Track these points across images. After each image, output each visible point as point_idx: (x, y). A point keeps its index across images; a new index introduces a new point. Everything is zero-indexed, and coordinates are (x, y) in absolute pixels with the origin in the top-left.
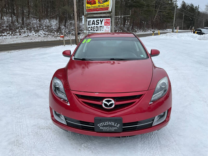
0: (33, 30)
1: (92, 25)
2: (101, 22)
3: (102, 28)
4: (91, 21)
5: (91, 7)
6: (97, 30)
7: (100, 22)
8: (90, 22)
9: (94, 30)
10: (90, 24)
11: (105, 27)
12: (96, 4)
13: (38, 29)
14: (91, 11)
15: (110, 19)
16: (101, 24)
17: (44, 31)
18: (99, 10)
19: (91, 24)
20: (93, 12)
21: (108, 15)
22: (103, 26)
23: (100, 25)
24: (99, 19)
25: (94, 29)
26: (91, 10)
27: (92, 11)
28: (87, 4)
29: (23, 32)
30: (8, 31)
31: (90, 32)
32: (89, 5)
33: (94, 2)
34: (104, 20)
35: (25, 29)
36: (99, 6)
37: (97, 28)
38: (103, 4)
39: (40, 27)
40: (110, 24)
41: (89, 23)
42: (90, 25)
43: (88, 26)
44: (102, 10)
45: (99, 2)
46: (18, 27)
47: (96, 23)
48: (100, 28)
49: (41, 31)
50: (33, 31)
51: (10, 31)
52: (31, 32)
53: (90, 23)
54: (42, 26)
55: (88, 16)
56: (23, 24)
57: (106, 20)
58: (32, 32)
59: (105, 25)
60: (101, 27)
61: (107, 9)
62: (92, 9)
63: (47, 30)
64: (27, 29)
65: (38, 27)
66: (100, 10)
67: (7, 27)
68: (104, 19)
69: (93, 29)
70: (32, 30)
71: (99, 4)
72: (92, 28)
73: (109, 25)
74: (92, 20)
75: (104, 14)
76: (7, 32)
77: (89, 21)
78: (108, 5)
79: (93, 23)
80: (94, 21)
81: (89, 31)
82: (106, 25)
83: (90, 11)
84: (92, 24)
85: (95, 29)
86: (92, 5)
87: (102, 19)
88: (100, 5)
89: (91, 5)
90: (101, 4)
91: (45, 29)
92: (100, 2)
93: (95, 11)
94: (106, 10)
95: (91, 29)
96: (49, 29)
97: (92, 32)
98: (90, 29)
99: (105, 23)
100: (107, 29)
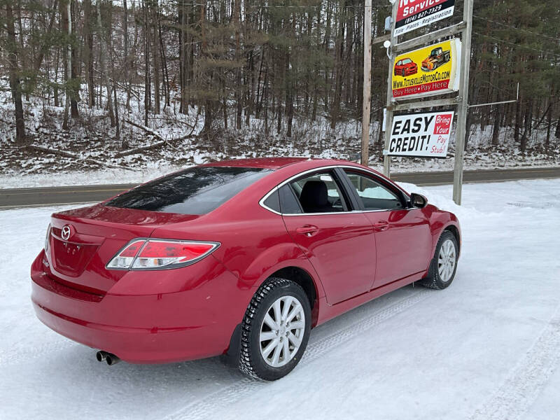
0: (308, 149)
1: (402, 133)
2: (427, 124)
3: (426, 140)
4: (400, 122)
5: (403, 84)
6: (411, 147)
7: (423, 123)
8: (398, 125)
9: (405, 147)
10: (397, 131)
11: (434, 138)
12: (416, 72)
13: (321, 147)
14: (404, 94)
15: (452, 113)
16: (426, 130)
17: (335, 150)
18: (424, 91)
19: (400, 130)
20: (410, 96)
21: (448, 104)
22: (429, 136)
23: (421, 133)
24: (423, 116)
25: (405, 144)
26: (403, 92)
27: (406, 94)
28: (395, 75)
29: (283, 152)
30: (252, 150)
31: (394, 153)
32: (400, 79)
33: (411, 68)
34: (434, 118)
35: (291, 146)
36: (424, 78)
37: (413, 141)
38: (434, 72)
39: (328, 141)
40: (448, 131)
41: (396, 128)
42: (398, 133)
43: (393, 137)
44: (431, 90)
45: (424, 66)
46: (276, 142)
47: (412, 127)
48: (421, 140)
49: (328, 150)
50: (307, 152)
51: (254, 150)
52: (302, 153)
53: (399, 128)
54: (335, 138)
55: (397, 109)
56: (289, 134)
57: (442, 116)
58: (305, 154)
59: (435, 133)
60: (424, 137)
61: (445, 84)
62: (406, 88)
63: (343, 149)
64: (296, 146)
65: (324, 142)
66: (427, 91)
67: (252, 140)
68: (435, 114)
69: (401, 146)
70: (306, 148)
71: (424, 73)
72: (399, 142)
73: (447, 133)
74: (404, 118)
75: (437, 101)
76: (247, 153)
77: (397, 123)
78: (448, 74)
79: (407, 127)
80: (408, 121)
81: (391, 151)
82: (438, 133)
83: (400, 95)
84: (404, 130)
85: (408, 144)
86: (408, 78)
87: (429, 115)
88: (427, 74)
89: (405, 78)
90: (428, 71)
91: (339, 146)
92: (427, 67)
93: (414, 93)
94: (443, 88)
95: (398, 146)
96: (349, 146)
97: (397, 153)
98: (394, 145)
99: (436, 125)
100: (439, 146)
